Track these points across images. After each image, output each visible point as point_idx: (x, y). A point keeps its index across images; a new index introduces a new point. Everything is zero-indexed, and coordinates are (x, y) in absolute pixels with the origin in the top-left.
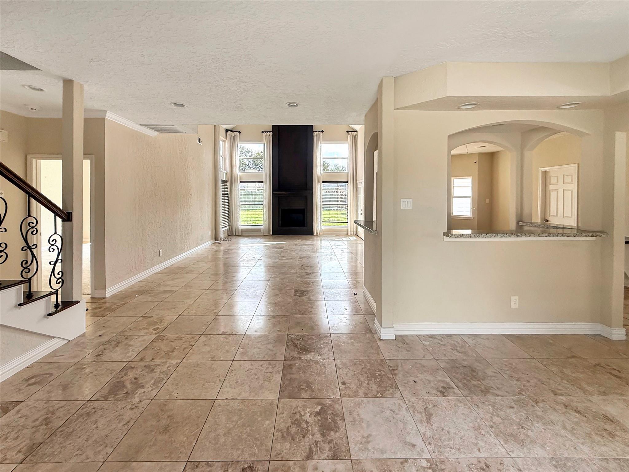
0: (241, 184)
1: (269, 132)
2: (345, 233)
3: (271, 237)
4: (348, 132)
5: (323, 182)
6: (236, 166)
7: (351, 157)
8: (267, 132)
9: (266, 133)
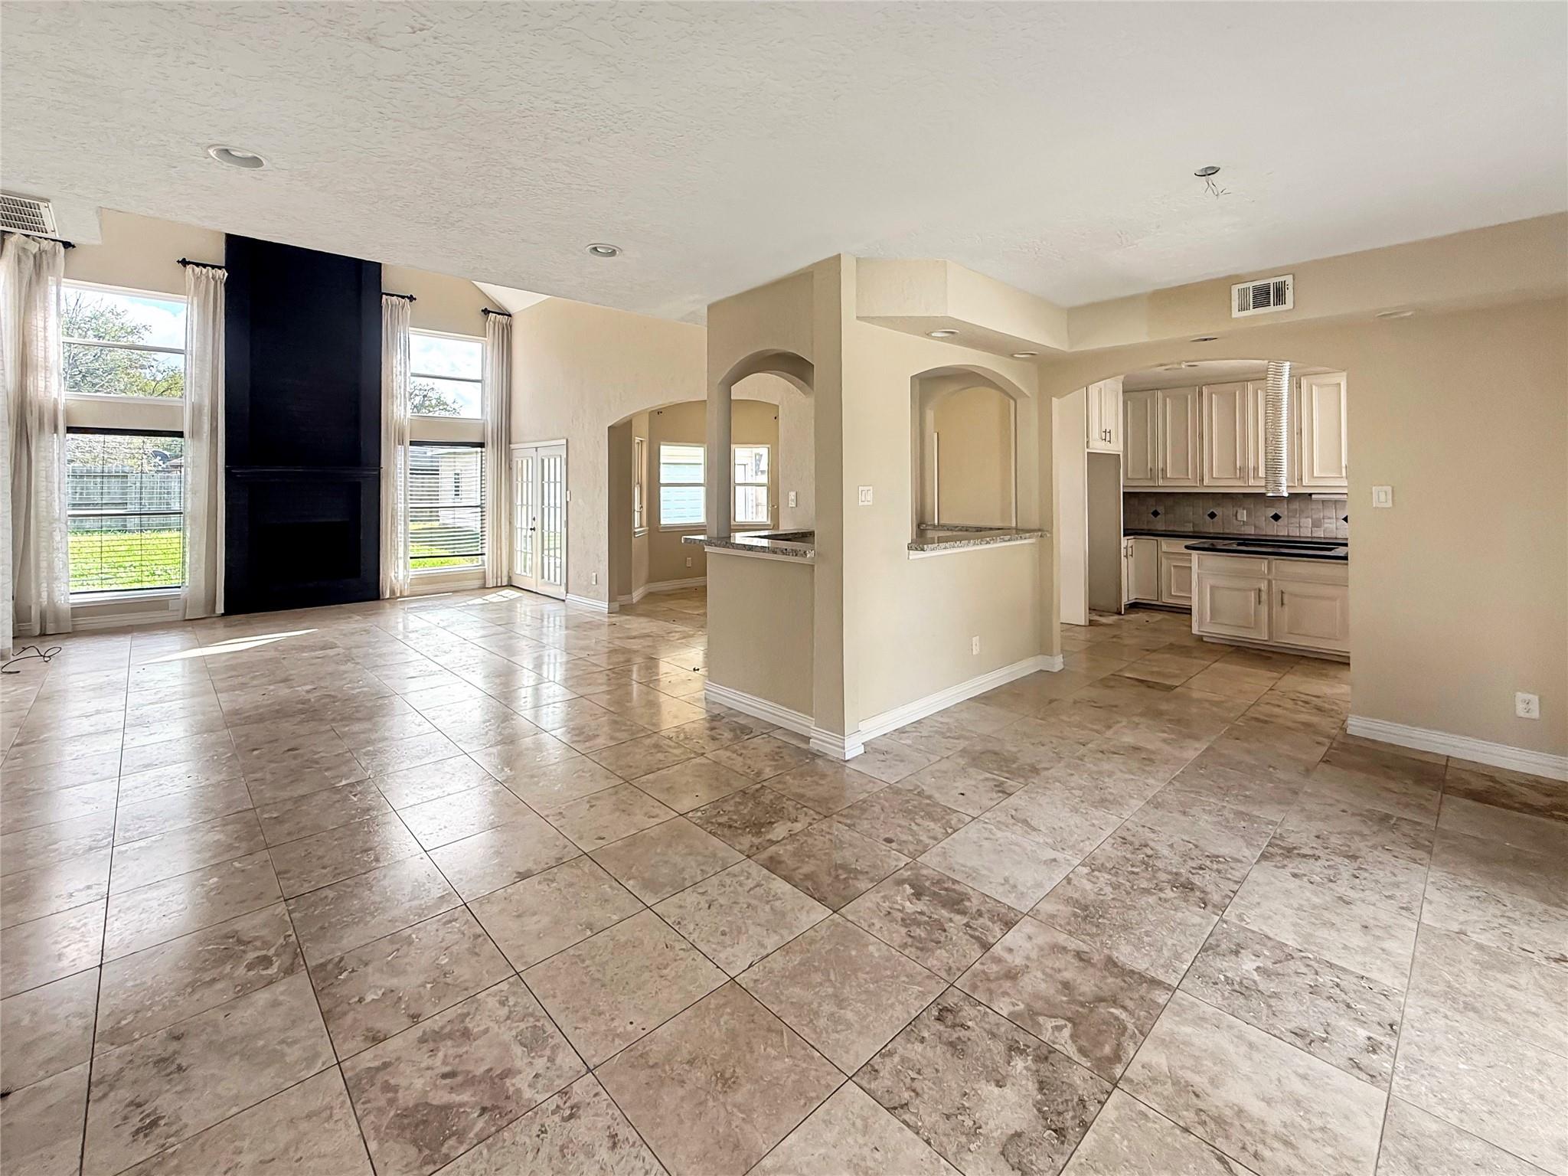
0: (70, 436)
1: (213, 267)
2: (477, 583)
3: (220, 624)
4: (486, 312)
5: (412, 443)
6: (46, 368)
7: (492, 376)
8: (205, 266)
9: (197, 269)
